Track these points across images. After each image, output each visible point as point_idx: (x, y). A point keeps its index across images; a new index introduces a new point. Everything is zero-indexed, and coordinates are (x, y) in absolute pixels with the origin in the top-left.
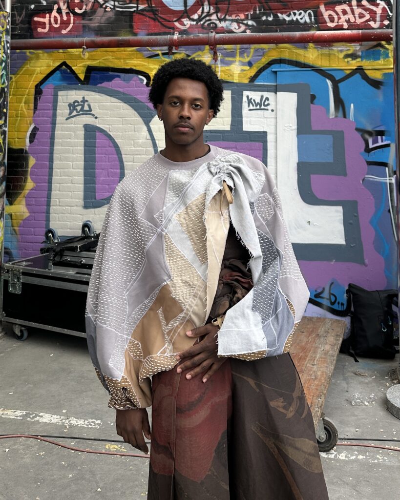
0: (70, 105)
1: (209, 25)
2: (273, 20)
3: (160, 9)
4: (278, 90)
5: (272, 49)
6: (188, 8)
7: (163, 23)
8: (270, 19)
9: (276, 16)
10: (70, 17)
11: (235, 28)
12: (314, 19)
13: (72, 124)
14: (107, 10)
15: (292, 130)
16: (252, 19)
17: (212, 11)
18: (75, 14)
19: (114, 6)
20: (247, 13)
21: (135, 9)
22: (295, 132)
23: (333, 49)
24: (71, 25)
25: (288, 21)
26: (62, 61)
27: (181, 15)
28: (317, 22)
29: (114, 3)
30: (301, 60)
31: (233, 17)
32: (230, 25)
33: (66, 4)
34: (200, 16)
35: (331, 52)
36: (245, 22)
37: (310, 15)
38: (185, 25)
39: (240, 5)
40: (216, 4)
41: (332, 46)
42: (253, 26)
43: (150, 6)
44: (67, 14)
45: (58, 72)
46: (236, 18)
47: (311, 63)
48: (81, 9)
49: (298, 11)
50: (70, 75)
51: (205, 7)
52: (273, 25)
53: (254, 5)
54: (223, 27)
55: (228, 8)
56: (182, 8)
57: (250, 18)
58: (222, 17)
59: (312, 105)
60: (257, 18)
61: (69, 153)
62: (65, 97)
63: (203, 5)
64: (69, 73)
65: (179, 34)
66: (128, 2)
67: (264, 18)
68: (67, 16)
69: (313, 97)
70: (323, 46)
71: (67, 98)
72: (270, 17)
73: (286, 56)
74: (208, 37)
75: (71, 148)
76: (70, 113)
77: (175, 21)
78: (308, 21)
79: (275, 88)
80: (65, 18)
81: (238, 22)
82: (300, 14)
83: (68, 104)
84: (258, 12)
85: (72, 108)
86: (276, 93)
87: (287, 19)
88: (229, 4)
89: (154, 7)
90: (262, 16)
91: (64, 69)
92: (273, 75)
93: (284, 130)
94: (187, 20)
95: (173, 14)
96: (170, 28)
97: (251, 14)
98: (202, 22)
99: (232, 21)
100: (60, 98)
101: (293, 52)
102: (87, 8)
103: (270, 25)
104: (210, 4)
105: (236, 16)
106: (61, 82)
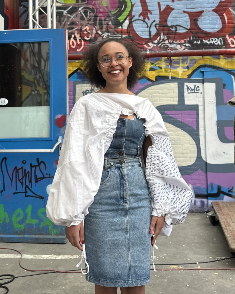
1: (164, 46)
2: (200, 43)
3: (135, 37)
4: (204, 81)
5: (200, 59)
6: (151, 37)
7: (137, 45)
8: (199, 43)
9: (202, 41)
10: (82, 42)
11: (179, 48)
12: (223, 43)
14: (104, 38)
15: (213, 103)
16: (189, 43)
17: (165, 38)
18: (85, 40)
19: (108, 35)
20: (185, 40)
21: (120, 37)
22: (215, 104)
23: (234, 59)
24: (82, 47)
25: (209, 44)
26: (78, 67)
27: (147, 41)
28: (224, 44)
29: (108, 34)
30: (217, 65)
31: (178, 42)
32: (176, 46)
33: (79, 35)
34: (158, 42)
35: (233, 61)
36: (185, 44)
37: (221, 41)
38: (150, 47)
39: (182, 35)
40: (168, 35)
41: (233, 57)
42: (189, 46)
43: (129, 36)
44: (80, 40)
45: (75, 74)
46: (180, 42)
47: (222, 67)
48: (88, 37)
49: (214, 38)
50: (83, 75)
51: (161, 36)
52: (200, 46)
53: (189, 35)
54: (172, 47)
55: (175, 37)
56: (148, 37)
57: (187, 42)
58: (171, 42)
59: (224, 90)
60: (191, 42)
62: (81, 88)
63: (160, 35)
66: (116, 33)
67: (195, 42)
68: (80, 41)
69: (224, 85)
70: (228, 57)
71: (82, 88)
72: (199, 41)
73: (208, 63)
74: (167, 52)
77: (144, 44)
78: (220, 44)
79: (202, 81)
80: (79, 43)
81: (181, 44)
82: (215, 40)
83: (82, 92)
84: (192, 39)
86: (203, 83)
87: (208, 43)
88: (175, 35)
89: (131, 36)
90: (194, 41)
91: (79, 72)
92: (201, 74)
93: (209, 103)
94: (151, 44)
95: (143, 40)
96: (141, 48)
97: (188, 40)
98: (160, 45)
99: (177, 44)
100: (77, 88)
101: (212, 61)
102: (92, 37)
103: (199, 46)
104: (164, 35)
105: (179, 41)
106: (78, 80)
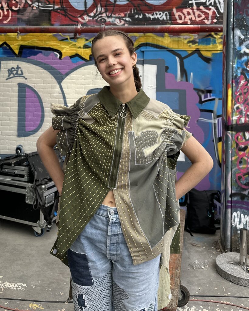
0: (9, 70)
1: (101, 20)
2: (142, 18)
3: (69, 8)
4: (144, 63)
5: (142, 36)
6: (87, 8)
7: (71, 18)
8: (141, 17)
9: (144, 15)
10: (9, 12)
11: (118, 23)
12: (169, 17)
13: (10, 82)
14: (34, 8)
15: (153, 89)
16: (129, 16)
17: (103, 11)
18: (12, 10)
19: (39, 6)
20: (125, 13)
21: (52, 8)
22: (155, 90)
23: (180, 38)
24: (10, 18)
25: (152, 19)
26: (4, 41)
27: (82, 13)
28: (171, 19)
29: (39, 4)
30: (160, 44)
31: (117, 15)
32: (115, 20)
33: (6, 4)
34: (95, 14)
35: (179, 39)
36: (124, 19)
37: (166, 15)
38: (85, 20)
39: (121, 7)
40: (106, 6)
41: (180, 35)
42: (129, 21)
43: (62, 7)
44: (7, 10)
45: (1, 48)
46: (119, 16)
47: (166, 46)
48: (16, 7)
49: (159, 12)
50: (9, 51)
51: (98, 8)
52: (142, 21)
53: (130, 8)
54: (110, 22)
55: (114, 9)
56: (83, 9)
57: (127, 16)
58: (110, 15)
59: (166, 73)
60: (132, 16)
61: (8, 101)
62: (6, 65)
63: (97, 7)
64: (8, 50)
65: (81, 25)
66: (47, 3)
67: (137, 16)
68: (7, 12)
69: (167, 68)
70: (174, 35)
71: (7, 66)
72: (141, 15)
73: (150, 41)
74: (101, 27)
75: (10, 98)
76: (9, 75)
77: (79, 17)
78: (165, 18)
79: (142, 62)
80: (6, 13)
81: (120, 18)
82: (160, 14)
83: (7, 69)
84: (133, 12)
85: (10, 72)
86: (143, 65)
87: (152, 17)
88: (114, 7)
89: (64, 7)
90: (136, 15)
91: (5, 47)
92: (141, 54)
93: (148, 89)
94: (86, 17)
95: (77, 12)
96: (75, 21)
97: (128, 14)
98: (96, 18)
99: (116, 18)
100: (2, 65)
101: (155, 38)
102: (20, 7)
103: (141, 21)
104: (101, 6)
105: (118, 15)
106: (3, 55)
